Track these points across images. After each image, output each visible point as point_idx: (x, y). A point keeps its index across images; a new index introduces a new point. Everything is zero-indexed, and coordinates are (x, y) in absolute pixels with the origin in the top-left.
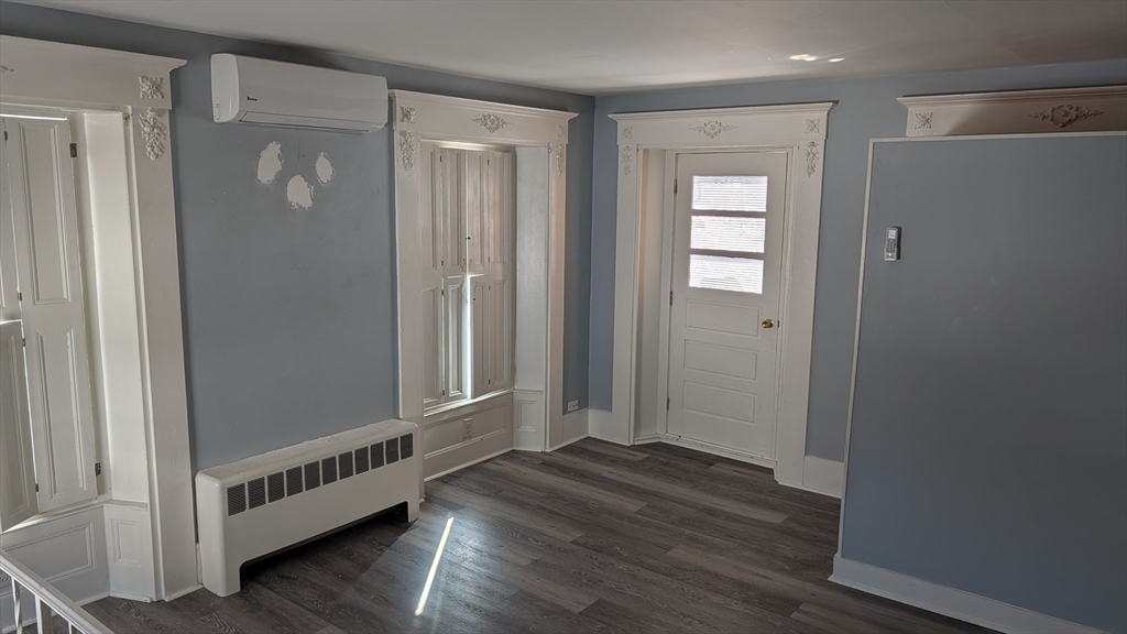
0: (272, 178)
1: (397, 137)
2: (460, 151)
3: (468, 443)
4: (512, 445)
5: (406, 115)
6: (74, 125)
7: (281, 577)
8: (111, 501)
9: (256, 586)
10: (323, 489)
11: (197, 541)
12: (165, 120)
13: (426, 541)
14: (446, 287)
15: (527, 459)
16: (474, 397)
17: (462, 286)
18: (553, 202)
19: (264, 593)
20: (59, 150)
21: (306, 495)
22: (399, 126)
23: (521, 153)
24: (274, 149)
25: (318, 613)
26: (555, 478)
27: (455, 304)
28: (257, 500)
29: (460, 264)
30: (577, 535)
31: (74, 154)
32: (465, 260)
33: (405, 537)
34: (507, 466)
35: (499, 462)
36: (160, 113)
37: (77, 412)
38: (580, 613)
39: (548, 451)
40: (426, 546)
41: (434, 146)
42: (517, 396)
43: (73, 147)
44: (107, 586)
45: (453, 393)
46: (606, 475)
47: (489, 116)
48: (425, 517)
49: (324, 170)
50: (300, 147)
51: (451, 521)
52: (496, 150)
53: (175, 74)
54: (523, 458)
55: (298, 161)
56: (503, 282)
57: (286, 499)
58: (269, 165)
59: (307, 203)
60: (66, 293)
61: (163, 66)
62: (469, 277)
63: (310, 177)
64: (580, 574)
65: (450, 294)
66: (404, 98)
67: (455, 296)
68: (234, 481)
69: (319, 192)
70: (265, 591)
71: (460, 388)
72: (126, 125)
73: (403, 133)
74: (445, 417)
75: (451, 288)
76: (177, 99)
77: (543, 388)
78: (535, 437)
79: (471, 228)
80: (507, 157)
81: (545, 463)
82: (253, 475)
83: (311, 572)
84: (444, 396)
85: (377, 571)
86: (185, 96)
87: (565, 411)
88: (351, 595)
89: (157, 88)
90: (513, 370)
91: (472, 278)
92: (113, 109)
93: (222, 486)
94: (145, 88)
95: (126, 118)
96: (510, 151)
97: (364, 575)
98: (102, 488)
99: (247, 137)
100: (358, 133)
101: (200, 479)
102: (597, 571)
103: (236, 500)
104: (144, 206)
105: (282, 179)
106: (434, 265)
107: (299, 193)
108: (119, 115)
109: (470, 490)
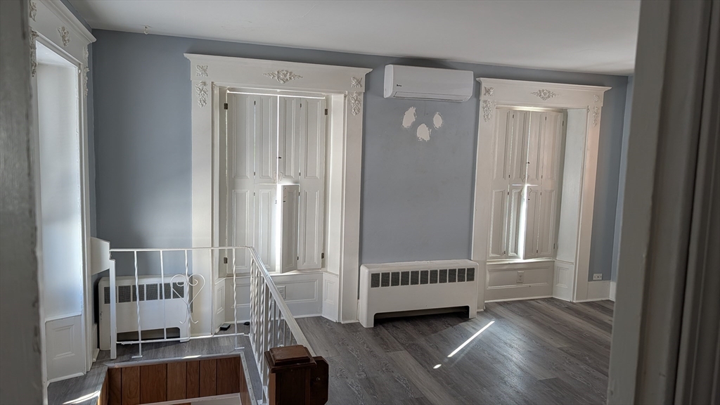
0: (410, 125)
1: (481, 103)
2: (526, 112)
3: (519, 286)
4: (552, 295)
5: (488, 91)
6: (327, 101)
7: (394, 326)
8: (327, 272)
9: (381, 326)
10: (420, 286)
11: (358, 298)
12: (362, 97)
13: (473, 328)
14: (511, 190)
15: (558, 303)
16: (525, 258)
17: (521, 191)
18: (589, 143)
19: (383, 331)
20: (320, 112)
21: (410, 287)
22: (482, 98)
23: (570, 113)
24: (412, 111)
25: (402, 344)
26: (571, 317)
27: (516, 200)
28: (385, 284)
29: (522, 178)
30: (565, 346)
31: (326, 113)
32: (525, 176)
33: (463, 324)
34: (543, 305)
35: (539, 301)
36: (359, 94)
37: (317, 228)
38: (540, 381)
39: (574, 302)
40: (472, 330)
41: (510, 109)
42: (557, 264)
43: (326, 110)
44: (321, 312)
45: (511, 254)
46: (606, 321)
47: (543, 91)
48: (479, 318)
49: (438, 121)
50: (425, 108)
51: (492, 322)
52: (553, 111)
53: (368, 75)
54: (555, 302)
55: (424, 117)
56: (552, 191)
57: (400, 286)
58: (409, 118)
59: (427, 138)
60: (317, 175)
61: (362, 72)
62: (526, 185)
63: (430, 125)
64: (553, 364)
65: (513, 194)
66: (486, 82)
67: (517, 196)
68: (375, 271)
69: (434, 133)
70: (384, 329)
71: (516, 251)
72: (345, 100)
73: (485, 102)
74: (505, 267)
75: (514, 191)
76: (367, 87)
77: (573, 261)
78: (567, 292)
79: (530, 156)
80: (560, 116)
81: (570, 308)
82: (385, 270)
83: (409, 328)
84: (505, 254)
85: (440, 335)
86: (371, 86)
87: (591, 279)
88: (422, 341)
89: (359, 82)
90: (555, 247)
91: (528, 187)
92: (340, 93)
93: (369, 272)
94: (354, 82)
95: (345, 97)
96: (564, 112)
97: (433, 335)
98: (323, 265)
99: (399, 105)
100: (458, 102)
101: (361, 267)
102: (565, 365)
103: (375, 280)
104: (349, 137)
105: (415, 126)
106: (504, 177)
107: (423, 133)
108: (343, 95)
109: (513, 311)
